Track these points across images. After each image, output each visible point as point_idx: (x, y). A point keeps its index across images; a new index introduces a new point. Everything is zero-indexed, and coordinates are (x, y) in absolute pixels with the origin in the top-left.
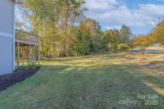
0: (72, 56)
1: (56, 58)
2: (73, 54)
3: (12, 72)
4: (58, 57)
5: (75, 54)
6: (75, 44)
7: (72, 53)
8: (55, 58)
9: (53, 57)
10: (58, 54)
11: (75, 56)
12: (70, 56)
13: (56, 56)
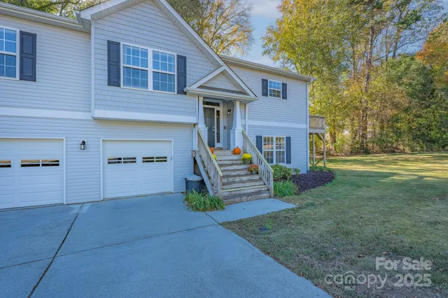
0: (393, 152)
1: (342, 156)
2: (394, 146)
3: (306, 172)
4: (346, 155)
5: (401, 147)
6: (403, 115)
7: (392, 143)
8: (338, 156)
9: (333, 156)
10: (346, 147)
11: (403, 152)
12: (384, 152)
13: (341, 151)
